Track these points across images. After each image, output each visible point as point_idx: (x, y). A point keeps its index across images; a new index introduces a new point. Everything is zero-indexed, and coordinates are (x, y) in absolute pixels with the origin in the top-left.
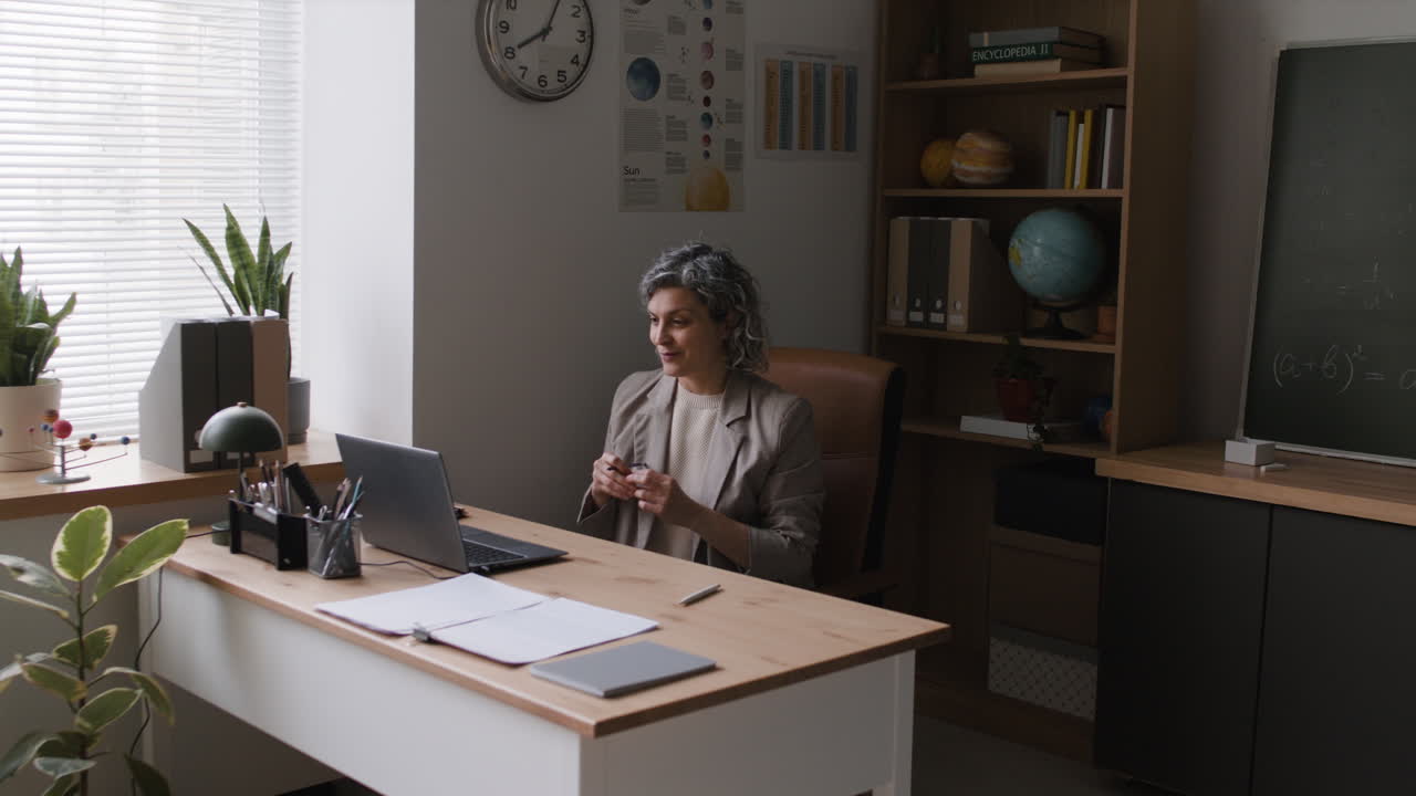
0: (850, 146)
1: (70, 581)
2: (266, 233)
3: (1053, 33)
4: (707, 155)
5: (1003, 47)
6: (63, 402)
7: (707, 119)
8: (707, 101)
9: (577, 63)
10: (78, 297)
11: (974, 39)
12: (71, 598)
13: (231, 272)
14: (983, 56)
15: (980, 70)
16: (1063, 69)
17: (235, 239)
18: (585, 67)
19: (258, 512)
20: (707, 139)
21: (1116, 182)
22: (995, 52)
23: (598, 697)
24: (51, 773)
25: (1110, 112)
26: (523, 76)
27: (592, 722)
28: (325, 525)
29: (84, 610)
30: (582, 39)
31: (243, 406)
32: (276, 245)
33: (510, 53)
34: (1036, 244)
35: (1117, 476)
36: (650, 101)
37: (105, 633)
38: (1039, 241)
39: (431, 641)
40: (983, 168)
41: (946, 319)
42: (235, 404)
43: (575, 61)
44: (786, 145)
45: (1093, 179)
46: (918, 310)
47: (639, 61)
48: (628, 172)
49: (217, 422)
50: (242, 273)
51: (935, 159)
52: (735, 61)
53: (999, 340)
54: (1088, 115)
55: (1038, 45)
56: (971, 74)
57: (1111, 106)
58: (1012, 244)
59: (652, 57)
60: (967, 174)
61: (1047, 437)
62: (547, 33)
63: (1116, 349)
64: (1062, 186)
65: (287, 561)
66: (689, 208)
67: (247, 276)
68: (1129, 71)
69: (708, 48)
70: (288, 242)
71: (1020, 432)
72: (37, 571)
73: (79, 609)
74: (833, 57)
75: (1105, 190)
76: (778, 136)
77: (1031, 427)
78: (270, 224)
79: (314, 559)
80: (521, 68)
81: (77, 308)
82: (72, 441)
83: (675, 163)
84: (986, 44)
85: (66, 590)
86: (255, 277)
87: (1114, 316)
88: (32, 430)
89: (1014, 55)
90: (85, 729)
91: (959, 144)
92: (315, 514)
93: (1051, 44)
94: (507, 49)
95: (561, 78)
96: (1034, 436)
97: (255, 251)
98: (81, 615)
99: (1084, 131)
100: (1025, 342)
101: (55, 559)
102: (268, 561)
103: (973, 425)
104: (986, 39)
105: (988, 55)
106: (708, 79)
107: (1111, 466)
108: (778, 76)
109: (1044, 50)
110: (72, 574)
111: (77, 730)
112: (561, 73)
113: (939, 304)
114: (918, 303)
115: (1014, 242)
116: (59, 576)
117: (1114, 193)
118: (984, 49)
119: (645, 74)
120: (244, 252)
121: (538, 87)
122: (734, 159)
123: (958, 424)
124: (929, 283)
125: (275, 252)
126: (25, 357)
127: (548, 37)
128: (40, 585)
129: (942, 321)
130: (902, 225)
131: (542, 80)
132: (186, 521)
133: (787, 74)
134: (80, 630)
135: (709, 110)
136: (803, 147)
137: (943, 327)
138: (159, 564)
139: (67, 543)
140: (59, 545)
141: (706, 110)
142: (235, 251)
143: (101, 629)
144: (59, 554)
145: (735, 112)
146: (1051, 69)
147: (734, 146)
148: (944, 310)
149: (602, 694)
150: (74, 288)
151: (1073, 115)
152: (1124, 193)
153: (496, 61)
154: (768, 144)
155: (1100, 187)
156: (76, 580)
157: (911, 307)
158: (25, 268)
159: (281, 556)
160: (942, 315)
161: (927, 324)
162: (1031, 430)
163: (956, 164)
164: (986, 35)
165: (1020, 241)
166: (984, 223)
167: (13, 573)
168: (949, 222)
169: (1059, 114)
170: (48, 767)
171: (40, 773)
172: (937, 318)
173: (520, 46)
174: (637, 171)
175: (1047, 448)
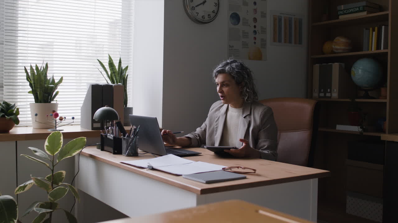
0: (300, 43)
1: (50, 155)
2: (120, 62)
3: (364, 3)
4: (255, 43)
5: (348, 9)
6: (59, 109)
7: (255, 32)
8: (255, 27)
9: (214, 13)
10: (64, 78)
11: (338, 8)
12: (51, 161)
13: (109, 73)
14: (341, 12)
15: (340, 17)
16: (367, 14)
17: (111, 64)
18: (217, 14)
19: (108, 137)
20: (255, 38)
21: (386, 47)
22: (346, 11)
23: (204, 183)
24: (38, 212)
25: (383, 27)
26: (197, 15)
27: (200, 189)
28: (127, 139)
29: (54, 165)
30: (215, 5)
31: (107, 107)
32: (123, 66)
33: (193, 8)
34: (360, 69)
35: (388, 140)
36: (237, 26)
37: (62, 173)
38: (361, 68)
39: (153, 169)
40: (343, 47)
41: (331, 95)
42: (105, 106)
43: (213, 12)
44: (280, 41)
45: (378, 47)
46: (322, 93)
47: (233, 13)
48: (230, 46)
49: (99, 111)
50: (113, 75)
51: (327, 47)
52: (264, 15)
53: (348, 100)
54: (376, 29)
55: (359, 8)
56: (338, 18)
57: (383, 25)
58: (352, 70)
59: (238, 13)
60: (337, 49)
61: (364, 130)
62: (205, 3)
63: (387, 101)
64: (368, 50)
65: (116, 151)
66: (250, 59)
67: (115, 76)
68: (389, 12)
69: (255, 10)
70: (127, 66)
71: (356, 129)
72: (41, 152)
73: (53, 164)
74: (294, 16)
75: (382, 50)
76: (277, 38)
77: (359, 127)
78: (121, 59)
79: (124, 150)
80: (197, 13)
81: (63, 81)
82: (58, 118)
83: (245, 45)
84: (343, 9)
85: (49, 158)
86: (117, 75)
87: (386, 91)
88: (47, 116)
89: (352, 11)
90: (52, 200)
91: (335, 40)
92: (124, 136)
93: (364, 6)
94: (192, 7)
95: (209, 17)
96: (360, 130)
97: (117, 67)
98: (53, 166)
99: (375, 34)
100: (357, 100)
101: (45, 148)
102: (111, 152)
103: (340, 128)
104: (342, 7)
105: (343, 12)
106: (255, 20)
107: (386, 137)
108: (277, 20)
109: (361, 9)
110: (50, 153)
111: (49, 201)
112: (209, 15)
113: (329, 90)
114: (322, 90)
115: (353, 69)
116: (47, 154)
117: (386, 51)
118: (342, 10)
119: (235, 18)
120: (114, 68)
121: (202, 19)
122: (264, 45)
123: (335, 128)
124: (325, 84)
125: (123, 68)
126: (47, 95)
127: (205, 4)
128: (41, 156)
129: (330, 96)
130: (317, 67)
131: (203, 17)
132: (85, 138)
133: (280, 20)
134: (53, 171)
135: (256, 29)
136: (285, 42)
137: (330, 97)
138: (78, 152)
139: (49, 143)
140: (46, 143)
141: (254, 29)
142: (111, 68)
143: (60, 171)
144: (46, 146)
145: (264, 31)
146: (364, 14)
147: (264, 42)
148: (330, 92)
149: (205, 182)
150: (62, 75)
151: (371, 29)
152: (389, 51)
153: (189, 11)
154: (275, 41)
155: (381, 49)
156: (52, 155)
157: (320, 92)
158: (49, 69)
159: (114, 150)
160: (330, 94)
161: (325, 97)
162: (359, 128)
163: (333, 47)
164: (342, 6)
165: (354, 68)
166: (343, 64)
167: (34, 152)
168: (332, 65)
169: (366, 29)
170: (37, 210)
171: (35, 212)
172: (328, 95)
173: (196, 6)
174: (233, 47)
175: (365, 134)
